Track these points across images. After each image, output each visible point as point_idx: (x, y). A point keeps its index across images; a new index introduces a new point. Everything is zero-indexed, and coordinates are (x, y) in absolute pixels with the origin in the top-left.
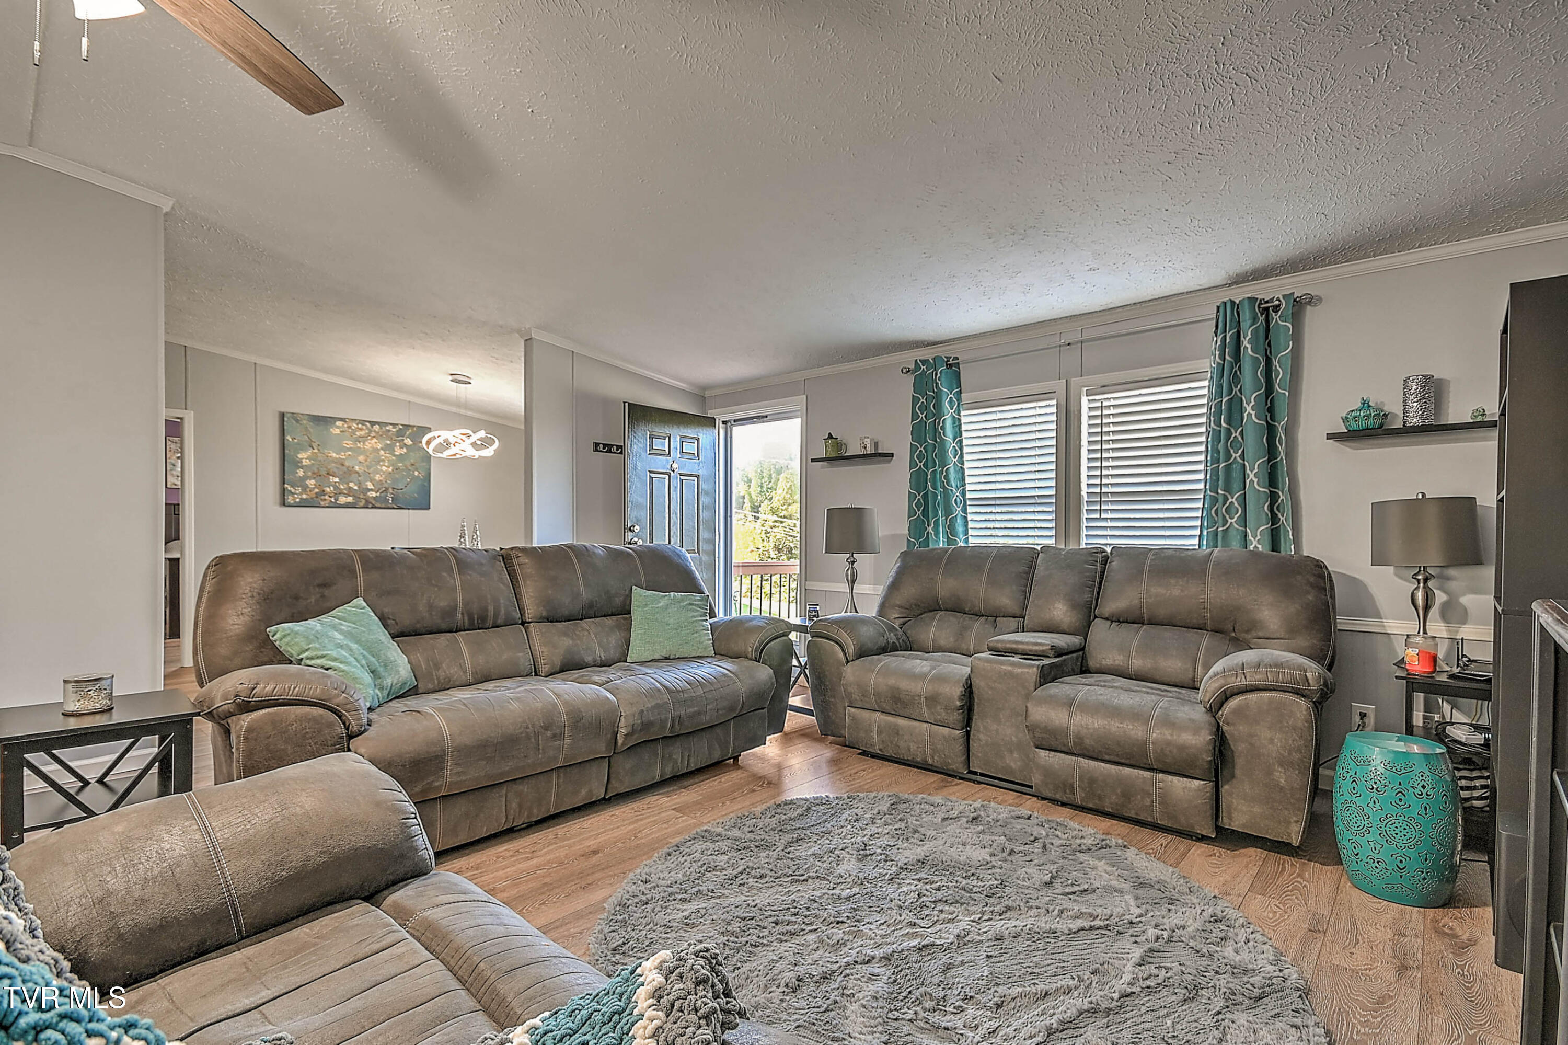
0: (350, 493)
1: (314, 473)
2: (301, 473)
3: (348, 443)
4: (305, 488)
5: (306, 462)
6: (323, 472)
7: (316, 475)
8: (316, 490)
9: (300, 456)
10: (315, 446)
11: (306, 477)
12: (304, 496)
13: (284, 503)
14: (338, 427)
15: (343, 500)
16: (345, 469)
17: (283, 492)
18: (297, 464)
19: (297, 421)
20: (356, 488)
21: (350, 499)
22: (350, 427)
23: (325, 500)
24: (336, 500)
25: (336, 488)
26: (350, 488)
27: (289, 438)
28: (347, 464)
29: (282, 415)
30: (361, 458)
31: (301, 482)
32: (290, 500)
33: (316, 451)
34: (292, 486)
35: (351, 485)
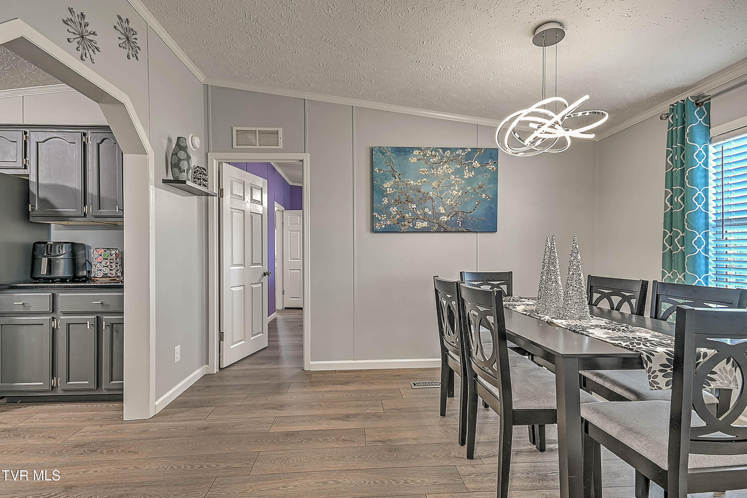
0: (425, 217)
1: (396, 201)
2: (386, 201)
3: (424, 170)
4: (389, 215)
5: (390, 191)
6: (403, 199)
7: (398, 202)
8: (398, 217)
9: (385, 186)
10: (396, 175)
11: (389, 206)
12: (389, 223)
13: (373, 230)
14: (415, 156)
15: (420, 225)
16: (420, 195)
17: (373, 218)
18: (383, 193)
19: (383, 154)
20: (430, 213)
21: (425, 224)
22: (424, 155)
23: (405, 225)
24: (414, 225)
25: (414, 213)
26: (425, 213)
27: (376, 169)
28: (423, 190)
29: (372, 150)
30: (434, 184)
31: (385, 210)
32: (377, 227)
33: (397, 180)
34: (379, 214)
35: (426, 210)
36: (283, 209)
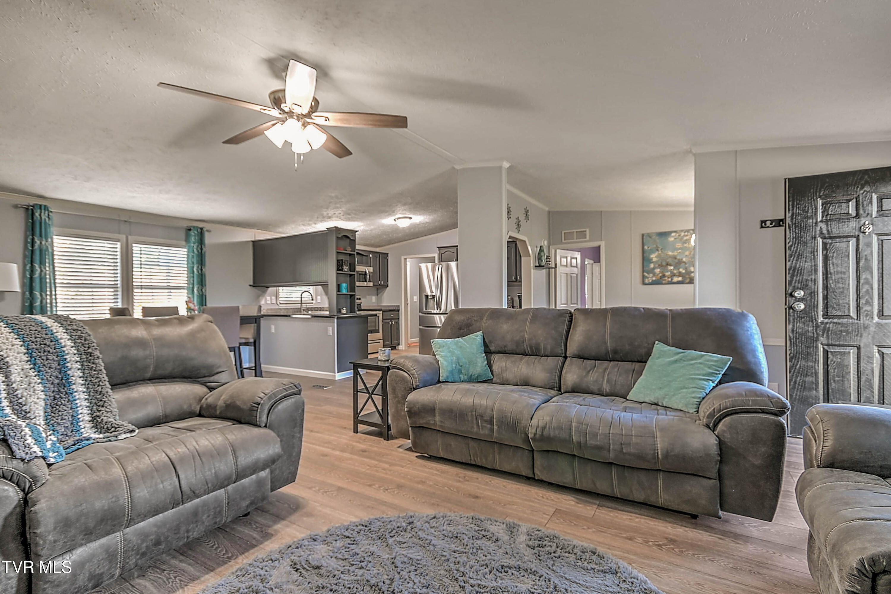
0: (680, 275)
1: (659, 265)
2: (652, 266)
3: (679, 245)
4: (654, 274)
5: (655, 259)
6: (664, 264)
7: (660, 266)
8: (660, 275)
9: (652, 256)
10: (660, 249)
11: (654, 268)
12: (654, 279)
13: (644, 284)
14: (673, 237)
15: (676, 279)
16: (676, 261)
17: (644, 277)
18: (650, 261)
19: (650, 237)
20: (684, 271)
21: (680, 279)
22: (679, 235)
23: (665, 280)
24: (672, 279)
25: (672, 272)
26: (680, 272)
27: (646, 247)
28: (678, 257)
29: (643, 235)
30: (687, 253)
31: (652, 271)
32: (647, 281)
33: (660, 252)
34: (647, 274)
35: (681, 270)
36: (592, 262)
